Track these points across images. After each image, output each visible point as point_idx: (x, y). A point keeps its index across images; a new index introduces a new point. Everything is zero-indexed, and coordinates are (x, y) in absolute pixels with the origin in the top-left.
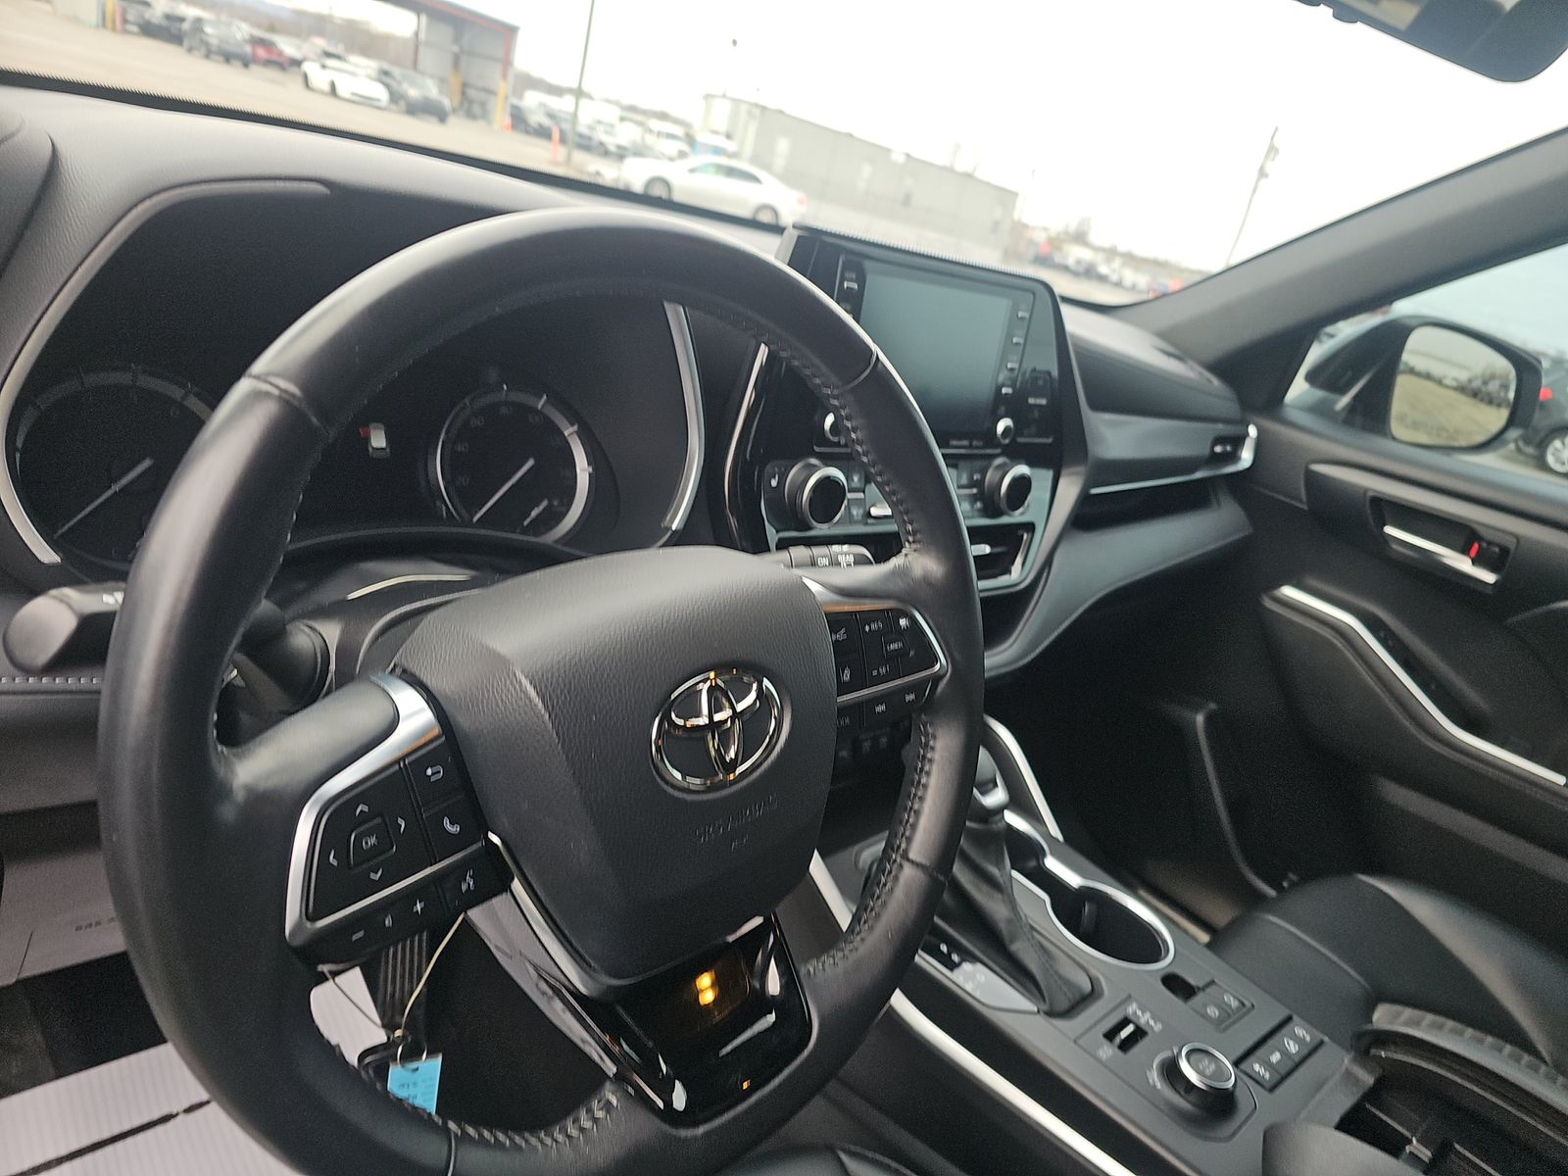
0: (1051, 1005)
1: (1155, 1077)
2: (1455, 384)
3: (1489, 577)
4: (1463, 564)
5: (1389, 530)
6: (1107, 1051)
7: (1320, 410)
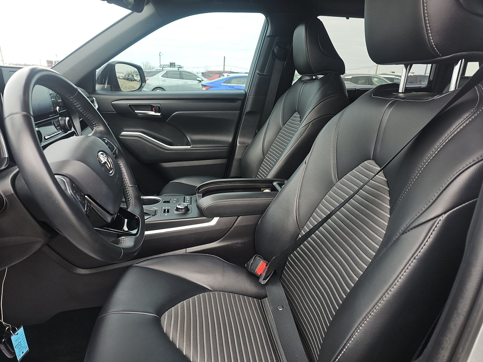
0: (152, 215)
1: (176, 212)
2: (122, 78)
3: (159, 114)
4: (153, 113)
5: (135, 111)
6: (166, 214)
7: (103, 89)
